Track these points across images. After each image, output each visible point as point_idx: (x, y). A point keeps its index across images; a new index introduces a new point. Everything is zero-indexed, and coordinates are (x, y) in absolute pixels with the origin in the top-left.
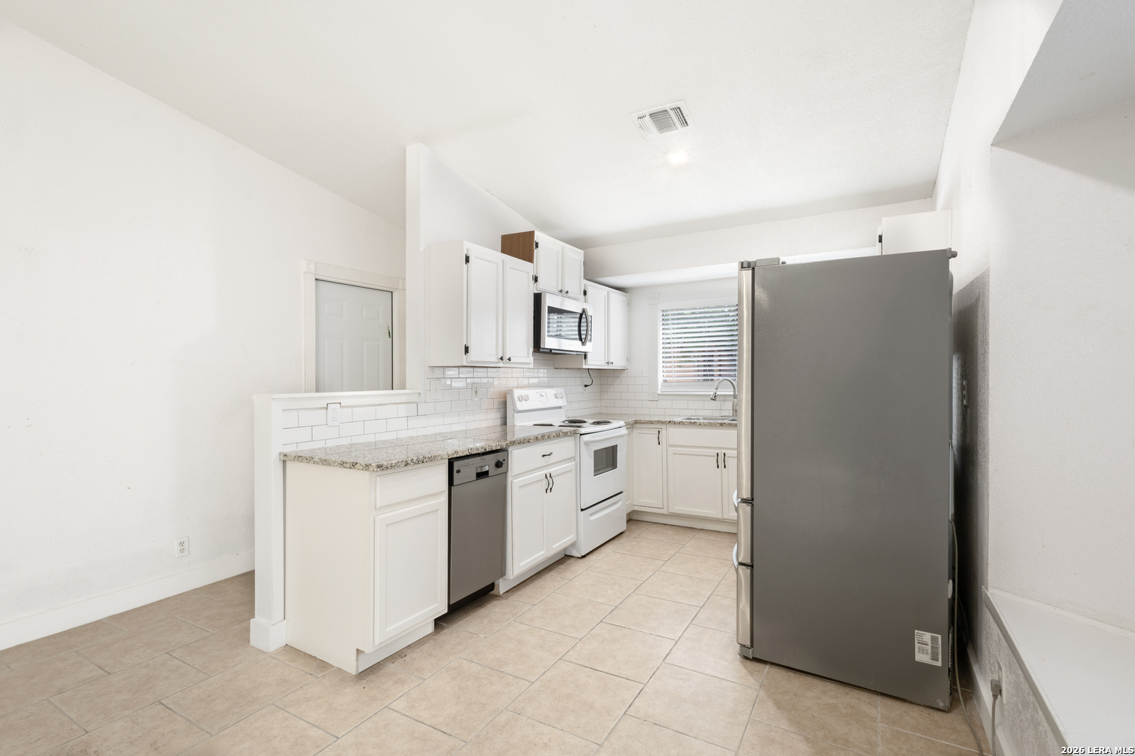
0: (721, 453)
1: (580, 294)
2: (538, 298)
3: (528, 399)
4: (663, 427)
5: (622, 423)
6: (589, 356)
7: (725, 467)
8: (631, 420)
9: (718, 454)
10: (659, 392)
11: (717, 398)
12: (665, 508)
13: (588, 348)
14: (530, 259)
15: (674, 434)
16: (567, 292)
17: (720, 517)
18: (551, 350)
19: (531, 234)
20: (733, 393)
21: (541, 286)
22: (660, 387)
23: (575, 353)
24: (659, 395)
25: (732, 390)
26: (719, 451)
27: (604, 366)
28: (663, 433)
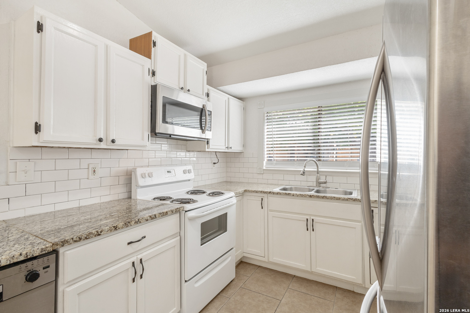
0: (310, 218)
1: (203, 95)
2: (154, 89)
3: (152, 176)
4: (265, 195)
5: (232, 194)
6: (211, 142)
7: (313, 230)
8: (241, 190)
9: (307, 219)
10: (264, 168)
11: (306, 173)
12: (266, 257)
13: (208, 135)
14: (148, 55)
15: (273, 202)
16: (189, 90)
17: (309, 270)
18: (170, 135)
19: (150, 34)
20: (316, 170)
21: (159, 80)
22: (265, 164)
23: (197, 139)
24: (264, 170)
25: (316, 168)
26: (308, 217)
27: (225, 150)
28: (265, 200)
